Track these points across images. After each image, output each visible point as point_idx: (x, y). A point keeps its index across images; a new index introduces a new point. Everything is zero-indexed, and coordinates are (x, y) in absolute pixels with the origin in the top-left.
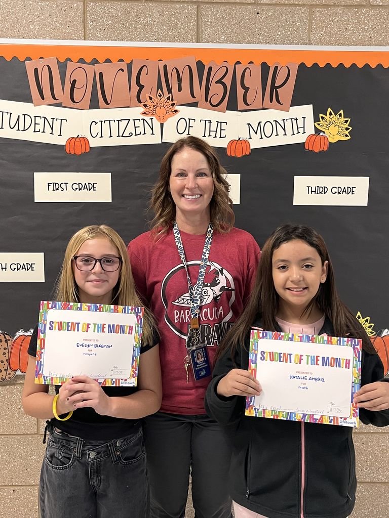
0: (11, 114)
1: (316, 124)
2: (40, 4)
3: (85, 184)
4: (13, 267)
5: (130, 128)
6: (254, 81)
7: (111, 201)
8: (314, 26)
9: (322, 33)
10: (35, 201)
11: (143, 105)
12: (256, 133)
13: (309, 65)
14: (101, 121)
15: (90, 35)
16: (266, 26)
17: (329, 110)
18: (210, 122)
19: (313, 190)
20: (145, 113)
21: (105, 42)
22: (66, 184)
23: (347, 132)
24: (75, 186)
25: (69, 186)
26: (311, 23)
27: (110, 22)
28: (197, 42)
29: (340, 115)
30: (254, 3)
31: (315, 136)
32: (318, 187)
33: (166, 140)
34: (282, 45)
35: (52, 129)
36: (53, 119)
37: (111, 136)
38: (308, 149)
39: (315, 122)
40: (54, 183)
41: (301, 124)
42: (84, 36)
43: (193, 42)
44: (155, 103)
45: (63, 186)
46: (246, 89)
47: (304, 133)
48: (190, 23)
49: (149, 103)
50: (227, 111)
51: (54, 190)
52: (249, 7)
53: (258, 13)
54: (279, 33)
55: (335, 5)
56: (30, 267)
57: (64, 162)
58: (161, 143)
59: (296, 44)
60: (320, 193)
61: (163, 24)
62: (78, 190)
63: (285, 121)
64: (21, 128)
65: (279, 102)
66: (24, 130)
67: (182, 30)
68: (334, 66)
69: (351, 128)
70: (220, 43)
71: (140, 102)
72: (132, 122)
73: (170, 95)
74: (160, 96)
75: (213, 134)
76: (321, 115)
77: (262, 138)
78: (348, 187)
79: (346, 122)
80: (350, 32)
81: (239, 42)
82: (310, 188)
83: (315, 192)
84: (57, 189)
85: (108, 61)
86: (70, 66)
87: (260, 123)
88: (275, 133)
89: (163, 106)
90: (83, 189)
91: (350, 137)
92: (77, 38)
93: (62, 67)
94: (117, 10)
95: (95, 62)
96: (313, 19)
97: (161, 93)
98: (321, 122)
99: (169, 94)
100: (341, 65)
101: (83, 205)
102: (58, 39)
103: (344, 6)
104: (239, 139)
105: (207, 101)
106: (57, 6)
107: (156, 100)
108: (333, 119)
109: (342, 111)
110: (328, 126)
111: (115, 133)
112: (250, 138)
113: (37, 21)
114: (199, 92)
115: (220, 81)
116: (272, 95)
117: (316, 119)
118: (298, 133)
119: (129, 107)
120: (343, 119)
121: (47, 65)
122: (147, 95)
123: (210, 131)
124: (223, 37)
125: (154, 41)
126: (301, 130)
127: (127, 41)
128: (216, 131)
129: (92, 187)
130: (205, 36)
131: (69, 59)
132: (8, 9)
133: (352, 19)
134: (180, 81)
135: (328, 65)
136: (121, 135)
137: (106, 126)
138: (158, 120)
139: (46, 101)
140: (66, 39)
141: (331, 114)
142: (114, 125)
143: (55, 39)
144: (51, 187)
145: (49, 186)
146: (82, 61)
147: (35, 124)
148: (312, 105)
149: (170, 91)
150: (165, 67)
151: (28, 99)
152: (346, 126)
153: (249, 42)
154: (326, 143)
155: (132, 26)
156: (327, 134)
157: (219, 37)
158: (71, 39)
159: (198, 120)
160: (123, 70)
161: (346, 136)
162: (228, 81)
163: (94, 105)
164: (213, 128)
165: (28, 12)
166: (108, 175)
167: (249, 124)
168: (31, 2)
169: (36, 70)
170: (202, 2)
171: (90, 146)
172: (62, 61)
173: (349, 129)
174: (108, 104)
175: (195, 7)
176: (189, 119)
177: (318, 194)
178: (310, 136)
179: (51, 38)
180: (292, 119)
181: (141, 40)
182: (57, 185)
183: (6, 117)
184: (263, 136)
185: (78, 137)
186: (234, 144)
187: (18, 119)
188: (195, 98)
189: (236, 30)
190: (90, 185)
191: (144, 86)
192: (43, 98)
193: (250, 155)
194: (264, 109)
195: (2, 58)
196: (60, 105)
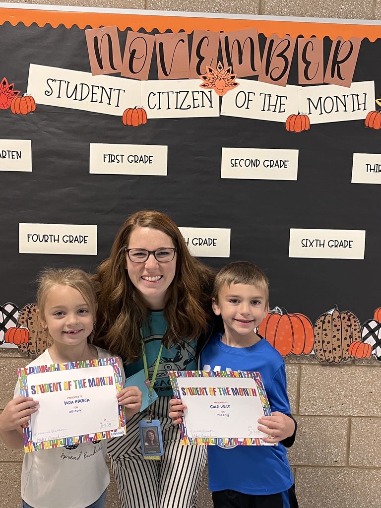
0: (68, 82)
1: (377, 100)
3: (141, 157)
4: (66, 239)
5: (189, 101)
6: (316, 55)
7: (166, 175)
10: (90, 173)
11: (203, 77)
12: (316, 108)
13: (372, 40)
14: (160, 93)
15: (151, 4)
18: (270, 96)
19: (373, 168)
20: (204, 85)
21: (166, 11)
22: (122, 155)
24: (131, 159)
25: (125, 158)
28: (259, 14)
31: (375, 113)
32: (377, 165)
33: (224, 113)
34: (345, 19)
35: (110, 99)
36: (111, 89)
37: (169, 108)
38: (369, 127)
39: (376, 99)
40: (109, 155)
41: (361, 101)
42: (145, 5)
43: (255, 14)
44: (215, 75)
45: (119, 158)
46: (308, 64)
47: (365, 109)
49: (209, 75)
50: (287, 86)
51: (109, 162)
54: (343, 7)
56: (83, 239)
57: (121, 133)
58: (219, 116)
59: (360, 19)
60: (379, 171)
62: (134, 162)
63: (346, 97)
64: (79, 97)
65: (341, 78)
66: (81, 100)
70: (283, 15)
71: (200, 74)
72: (190, 94)
73: (231, 67)
74: (220, 68)
75: (272, 108)
77: (321, 114)
81: (302, 15)
82: (369, 166)
83: (374, 170)
84: (112, 161)
85: (169, 31)
86: (130, 36)
87: (320, 98)
88: (335, 109)
89: (223, 79)
90: (138, 161)
92: (137, 7)
93: (123, 36)
95: (155, 31)
97: (221, 66)
99: (229, 66)
101: (138, 178)
102: (119, 8)
104: (299, 113)
105: (267, 75)
107: (216, 72)
111: (173, 105)
112: (310, 113)
114: (260, 65)
115: (281, 55)
116: (333, 70)
117: (378, 96)
118: (359, 109)
119: (188, 79)
121: (107, 34)
122: (207, 67)
123: (269, 105)
124: (286, 10)
125: (216, 12)
126: (362, 107)
127: (188, 11)
128: (276, 105)
129: (148, 159)
130: (267, 8)
131: (129, 29)
134: (240, 53)
136: (179, 107)
137: (164, 97)
138: (217, 93)
139: (105, 70)
140: (126, 8)
142: (173, 97)
143: (116, 8)
144: (107, 159)
145: (104, 157)
146: (142, 30)
147: (93, 94)
148: (373, 81)
149: (230, 64)
150: (226, 38)
151: (86, 68)
153: (312, 16)
157: (281, 9)
158: (132, 8)
159: (257, 94)
162: (289, 55)
163: (153, 76)
164: (273, 102)
166: (165, 148)
167: (309, 99)
169: (96, 39)
171: (148, 118)
172: (122, 30)
174: (167, 75)
176: (249, 93)
177: (377, 172)
178: (371, 113)
179: (111, 7)
180: (353, 95)
181: (203, 11)
182: (113, 157)
183: (64, 85)
184: (323, 111)
185: (135, 108)
186: (293, 119)
187: (76, 88)
188: (256, 71)
189: (299, 3)
190: (146, 158)
191: (204, 58)
192: (102, 68)
193: (309, 130)
194: (325, 84)
195: (62, 26)
196: (118, 75)
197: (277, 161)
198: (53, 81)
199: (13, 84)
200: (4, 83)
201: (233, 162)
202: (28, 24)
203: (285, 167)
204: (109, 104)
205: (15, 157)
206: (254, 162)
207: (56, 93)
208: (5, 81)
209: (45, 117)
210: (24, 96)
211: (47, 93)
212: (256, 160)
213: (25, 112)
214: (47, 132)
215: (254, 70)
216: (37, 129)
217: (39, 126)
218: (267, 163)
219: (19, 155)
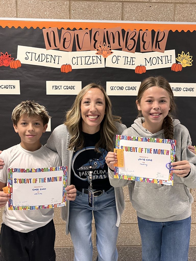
0: (36, 53)
1: (176, 58)
2: (49, 2)
3: (70, 86)
5: (91, 61)
6: (148, 39)
8: (176, 13)
9: (180, 16)
10: (47, 94)
11: (97, 50)
12: (149, 63)
13: (174, 31)
14: (77, 57)
15: (72, 17)
16: (154, 13)
17: (183, 52)
18: (128, 58)
19: (175, 89)
20: (97, 53)
21: (79, 20)
22: (61, 86)
23: (191, 63)
24: (65, 87)
25: (62, 87)
26: (175, 11)
27: (82, 11)
28: (122, 20)
29: (188, 54)
30: (148, 2)
31: (176, 64)
32: (177, 88)
33: (107, 66)
34: (161, 22)
35: (55, 61)
36: (55, 56)
37: (82, 64)
38: (173, 70)
40: (55, 86)
41: (169, 59)
42: (70, 17)
43: (120, 20)
44: (102, 49)
45: (60, 87)
46: (145, 42)
47: (171, 63)
48: (119, 11)
49: (99, 49)
50: (135, 53)
51: (55, 89)
52: (146, 4)
53: (150, 7)
54: (160, 16)
55: (186, 3)
57: (60, 76)
58: (105, 67)
59: (168, 21)
60: (178, 91)
61: (106, 12)
62: (66, 89)
63: (162, 57)
64: (40, 60)
65: (160, 49)
66: (42, 61)
67: (115, 14)
68: (186, 31)
69: (193, 61)
70: (133, 20)
71: (95, 48)
72: (91, 57)
73: (109, 45)
74: (105, 45)
75: (129, 63)
76: (179, 54)
77: (151, 65)
78: (191, 88)
79: (190, 57)
80: (193, 15)
81: (141, 20)
83: (176, 90)
84: (57, 89)
85: (81, 29)
86: (63, 31)
87: (150, 58)
88: (157, 63)
89: (106, 50)
90: (68, 89)
91: (192, 65)
92: (66, 18)
93: (60, 32)
94: (85, 5)
95: (75, 29)
96: (176, 10)
97: (105, 44)
98: (179, 58)
100: (189, 31)
102: (58, 19)
103: (190, 3)
104: (141, 65)
105: (126, 48)
106: (57, 3)
107: (103, 47)
108: (184, 56)
109: (188, 53)
110: (182, 60)
111: (83, 63)
112: (146, 65)
113: (48, 10)
114: (123, 43)
115: (132, 39)
116: (156, 45)
117: (177, 56)
118: (168, 63)
119: (90, 51)
120: (189, 56)
121: (53, 31)
122: (99, 45)
123: (127, 62)
124: (134, 18)
125: (102, 20)
126: (170, 61)
127: (89, 20)
128: (130, 62)
129: (72, 88)
130: (125, 17)
131: (63, 28)
132: (34, 4)
133: (194, 10)
134: (114, 38)
135: (183, 31)
136: (86, 63)
137: (79, 59)
138: (103, 57)
139: (52, 48)
140: (61, 19)
141: (183, 54)
142: (83, 59)
143: (56, 19)
144: (54, 88)
145: (53, 87)
146: (68, 29)
147: (47, 58)
148: (175, 50)
149: (109, 43)
150: (107, 32)
151: (44, 47)
152: (191, 59)
153: (146, 20)
154: (181, 67)
155: (92, 12)
156: (182, 63)
157: (132, 17)
158: (64, 19)
159: (122, 57)
160: (87, 33)
161: (190, 64)
162: (136, 38)
163: (74, 50)
164: (129, 60)
165: (44, 6)
166: (80, 82)
167: (145, 59)
168: (45, 1)
169: (47, 33)
170: (124, 1)
171: (72, 69)
172: (59, 29)
173: (192, 61)
174: (80, 49)
175: (121, 3)
176: (118, 56)
177: (177, 91)
178: (174, 64)
179: (54, 18)
180: (165, 56)
181: (96, 19)
182: (57, 87)
183: (34, 55)
184: (152, 64)
185: (66, 64)
186: (138, 68)
187: (39, 56)
188: (121, 46)
189: (140, 15)
190: (72, 87)
191: (97, 41)
192: (51, 46)
193: (146, 73)
194: (152, 51)
195: (32, 28)
196: (58, 50)
197: (131, 87)
198: (29, 53)
199: (10, 55)
200: (6, 54)
201: (112, 88)
202: (16, 27)
203: (135, 90)
204: (54, 63)
205: (13, 88)
206: (121, 87)
207: (30, 59)
208: (7, 54)
209: (26, 70)
210: (16, 60)
211: (26, 58)
212: (122, 87)
213: (16, 67)
214: (26, 76)
215: (120, 46)
216: (22, 75)
217: (23, 73)
218: (127, 88)
219: (14, 87)
